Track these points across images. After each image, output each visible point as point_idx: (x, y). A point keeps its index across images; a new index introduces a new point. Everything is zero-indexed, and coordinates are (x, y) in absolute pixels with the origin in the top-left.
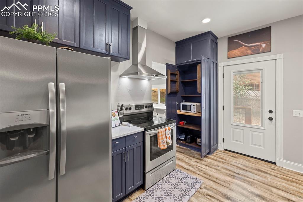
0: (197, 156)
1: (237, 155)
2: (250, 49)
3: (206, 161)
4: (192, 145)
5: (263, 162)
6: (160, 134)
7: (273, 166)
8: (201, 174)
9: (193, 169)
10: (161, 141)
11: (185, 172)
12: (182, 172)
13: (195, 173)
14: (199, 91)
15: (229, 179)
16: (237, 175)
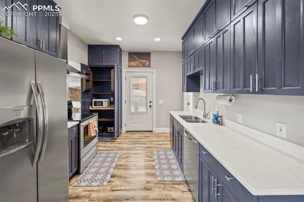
0: (109, 140)
1: (134, 132)
2: (141, 64)
3: (117, 142)
4: (104, 134)
5: (147, 132)
6: (91, 125)
7: (151, 133)
8: (117, 149)
9: (111, 149)
10: (92, 130)
11: (106, 152)
12: (104, 152)
13: (113, 150)
14: (113, 90)
15: (134, 146)
16: (137, 142)
